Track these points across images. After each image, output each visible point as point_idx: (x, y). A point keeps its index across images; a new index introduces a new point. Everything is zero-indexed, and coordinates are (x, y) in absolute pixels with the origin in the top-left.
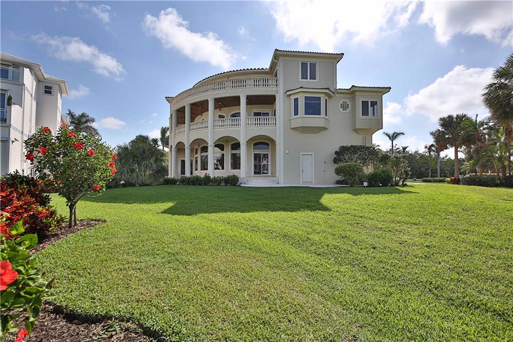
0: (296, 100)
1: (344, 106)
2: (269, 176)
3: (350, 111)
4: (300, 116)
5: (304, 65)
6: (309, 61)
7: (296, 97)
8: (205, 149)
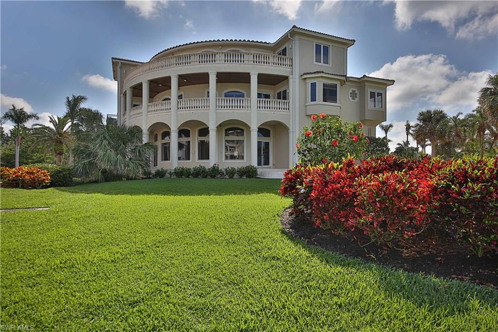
0: (313, 86)
1: (354, 95)
2: (270, 168)
3: (358, 100)
4: (318, 103)
5: (318, 47)
6: (323, 44)
7: (313, 81)
8: (167, 134)
